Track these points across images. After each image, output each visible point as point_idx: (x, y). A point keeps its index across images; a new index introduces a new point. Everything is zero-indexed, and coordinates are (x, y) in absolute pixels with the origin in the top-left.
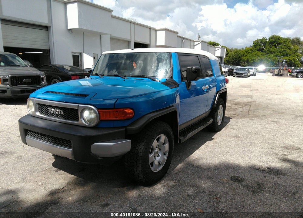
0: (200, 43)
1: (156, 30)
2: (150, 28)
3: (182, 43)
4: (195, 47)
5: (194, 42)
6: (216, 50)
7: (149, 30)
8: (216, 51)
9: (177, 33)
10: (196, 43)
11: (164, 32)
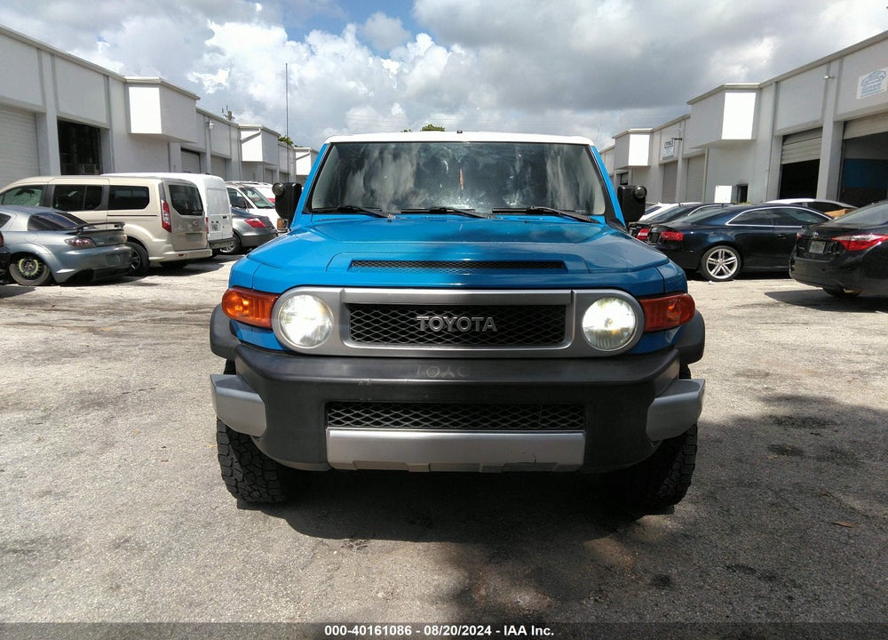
0: (258, 134)
1: (126, 84)
2: (107, 75)
3: (207, 131)
4: (243, 145)
5: (240, 129)
6: (297, 157)
7: (101, 79)
8: (297, 161)
9: (194, 98)
10: (244, 134)
11: (156, 91)
